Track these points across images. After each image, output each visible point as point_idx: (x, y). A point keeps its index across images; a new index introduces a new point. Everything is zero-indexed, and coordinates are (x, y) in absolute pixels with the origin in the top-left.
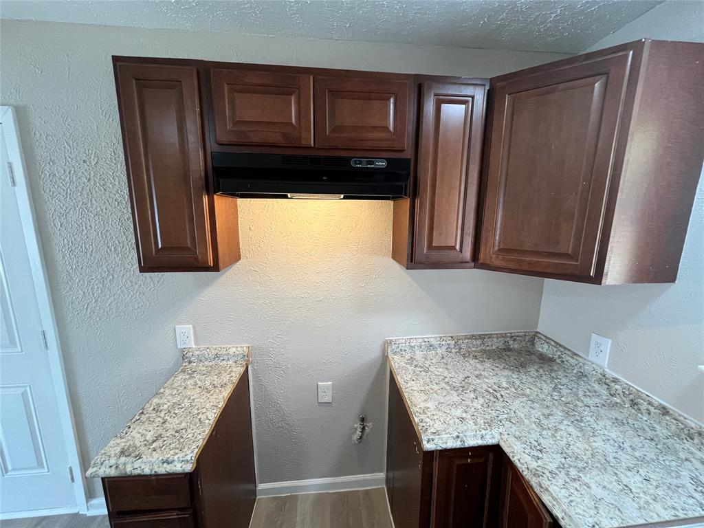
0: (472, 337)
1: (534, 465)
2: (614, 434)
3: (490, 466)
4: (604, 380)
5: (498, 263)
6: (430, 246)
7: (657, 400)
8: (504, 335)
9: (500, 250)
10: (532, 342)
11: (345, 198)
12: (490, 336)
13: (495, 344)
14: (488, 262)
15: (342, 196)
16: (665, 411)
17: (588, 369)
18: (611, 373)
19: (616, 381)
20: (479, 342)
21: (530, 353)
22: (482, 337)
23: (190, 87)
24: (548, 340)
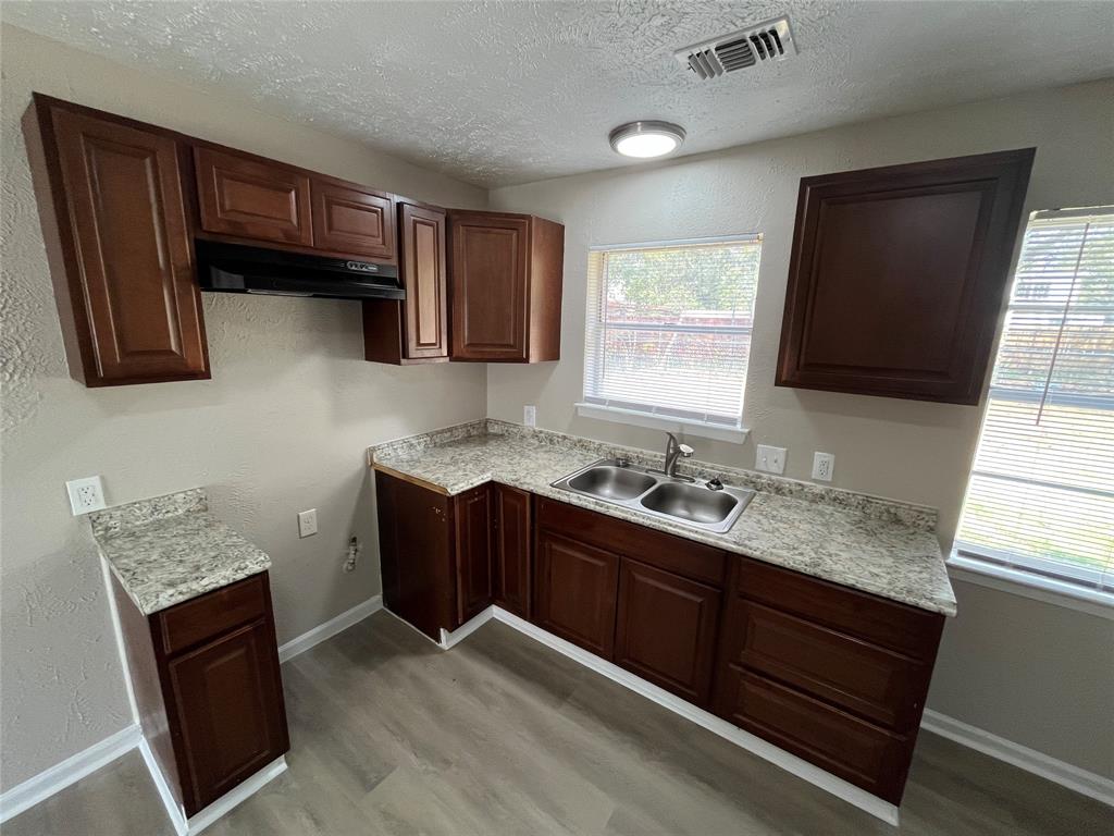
0: (443, 432)
1: (514, 477)
2: (546, 456)
3: (488, 499)
4: (535, 435)
5: (467, 355)
6: (419, 344)
7: (561, 434)
8: (466, 426)
9: (468, 345)
10: (486, 427)
11: (314, 296)
12: (456, 428)
13: (461, 434)
14: (460, 355)
15: (311, 294)
16: (565, 438)
17: (526, 431)
18: (537, 429)
19: (541, 432)
20: (449, 434)
21: (486, 435)
22: (450, 430)
23: (170, 160)
24: (496, 422)
